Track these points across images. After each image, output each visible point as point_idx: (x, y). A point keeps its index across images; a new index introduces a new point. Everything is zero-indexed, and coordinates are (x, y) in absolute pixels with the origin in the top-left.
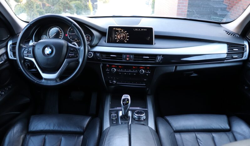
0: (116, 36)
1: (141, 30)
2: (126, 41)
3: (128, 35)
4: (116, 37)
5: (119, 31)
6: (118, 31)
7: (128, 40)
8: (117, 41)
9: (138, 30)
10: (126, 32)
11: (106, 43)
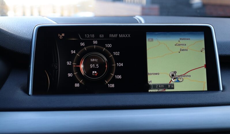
0: (69, 63)
2: (114, 81)
3: (118, 59)
4: (70, 69)
5: (82, 44)
7: (120, 77)
8: (77, 85)
10: (110, 46)
11: (29, 95)
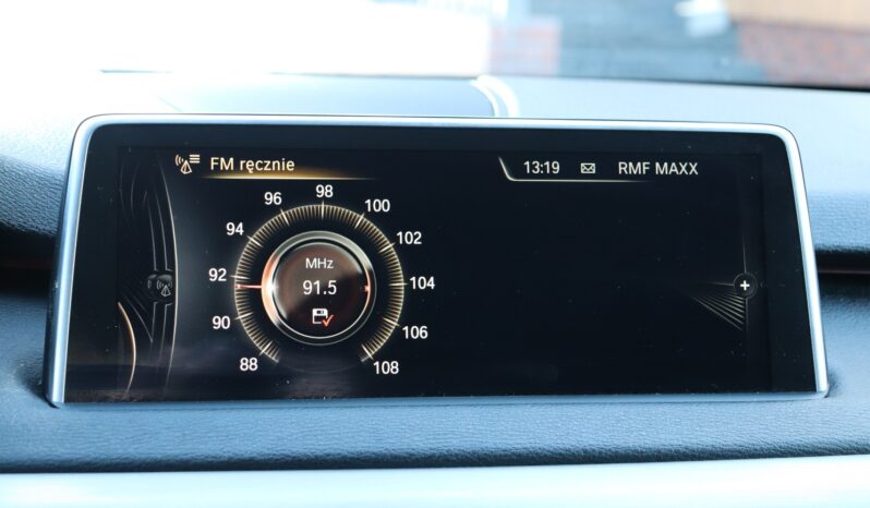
0: (215, 275)
1: (607, 168)
2: (398, 348)
3: (415, 261)
4: (218, 299)
5: (273, 198)
6: (247, 202)
7: (421, 332)
8: (248, 364)
9: (570, 169)
10: (382, 205)
11: (52, 405)
